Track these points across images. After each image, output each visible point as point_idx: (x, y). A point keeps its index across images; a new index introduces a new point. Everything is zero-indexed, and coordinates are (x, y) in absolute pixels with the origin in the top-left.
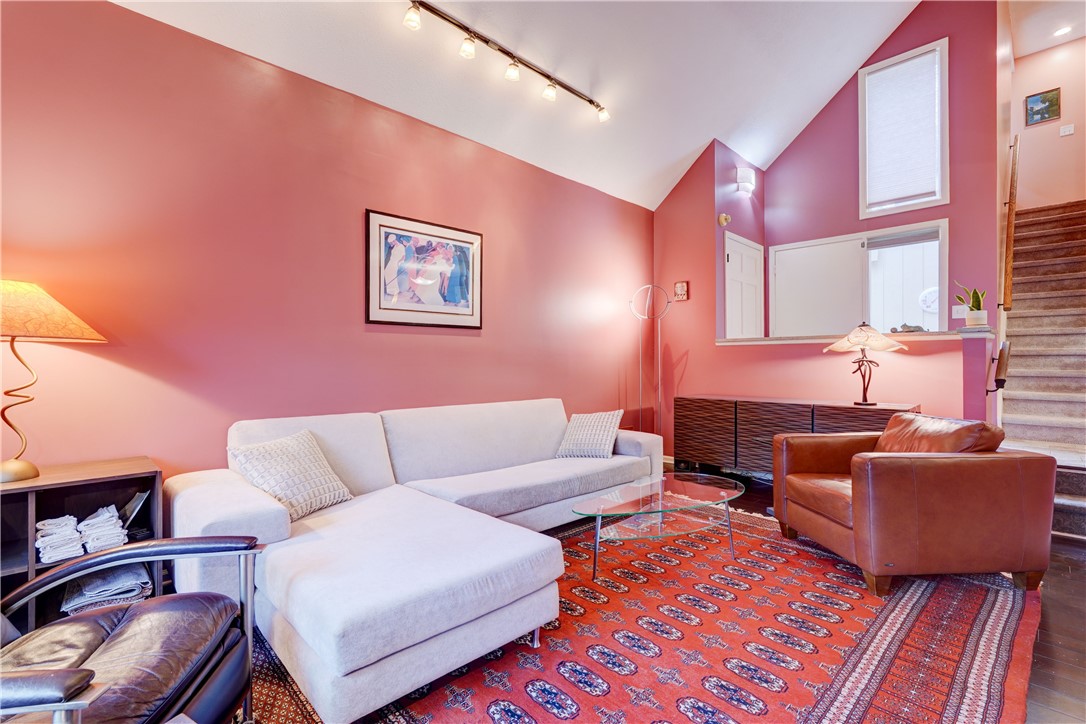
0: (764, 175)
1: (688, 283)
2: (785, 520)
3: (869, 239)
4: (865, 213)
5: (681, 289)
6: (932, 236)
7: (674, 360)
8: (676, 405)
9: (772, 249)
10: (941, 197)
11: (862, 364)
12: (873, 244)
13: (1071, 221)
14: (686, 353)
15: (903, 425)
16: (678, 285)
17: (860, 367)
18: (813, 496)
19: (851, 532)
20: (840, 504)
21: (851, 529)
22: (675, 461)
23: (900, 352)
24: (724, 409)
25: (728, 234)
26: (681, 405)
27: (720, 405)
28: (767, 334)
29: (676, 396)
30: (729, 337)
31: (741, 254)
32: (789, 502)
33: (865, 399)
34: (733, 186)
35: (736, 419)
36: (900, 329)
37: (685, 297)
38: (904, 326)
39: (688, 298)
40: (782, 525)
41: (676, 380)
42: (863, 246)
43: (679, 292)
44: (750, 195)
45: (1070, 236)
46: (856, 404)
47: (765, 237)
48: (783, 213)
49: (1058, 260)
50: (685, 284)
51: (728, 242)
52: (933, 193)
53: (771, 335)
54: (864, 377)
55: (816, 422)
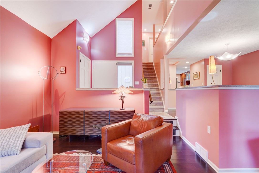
0: (91, 38)
1: (65, 68)
2: (106, 160)
3: (118, 63)
4: (117, 56)
5: (63, 69)
6: (131, 64)
7: (60, 95)
8: (60, 114)
9: (93, 61)
10: (132, 55)
11: (122, 98)
12: (119, 64)
13: (148, 66)
14: (65, 93)
15: (138, 118)
16: (62, 68)
17: (121, 98)
18: (119, 152)
19: (135, 166)
20: (130, 156)
21: (135, 165)
22: (59, 133)
23: (131, 94)
24: (79, 114)
25: (80, 53)
26: (62, 113)
27: (78, 113)
28: (91, 87)
29: (60, 110)
30: (80, 87)
31: (84, 61)
32: (108, 153)
33: (123, 108)
34: (82, 39)
35: (84, 117)
36: (129, 87)
37: (64, 72)
38: (130, 86)
39: (65, 73)
40: (105, 161)
41: (60, 103)
42: (116, 64)
43: (62, 70)
44: (87, 43)
45: (148, 69)
46: (120, 109)
47: (91, 57)
48: (95, 51)
49: (147, 73)
50: (64, 68)
51: (80, 56)
52: (131, 54)
53: (92, 88)
54: (122, 101)
55: (110, 116)
